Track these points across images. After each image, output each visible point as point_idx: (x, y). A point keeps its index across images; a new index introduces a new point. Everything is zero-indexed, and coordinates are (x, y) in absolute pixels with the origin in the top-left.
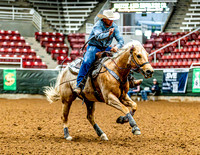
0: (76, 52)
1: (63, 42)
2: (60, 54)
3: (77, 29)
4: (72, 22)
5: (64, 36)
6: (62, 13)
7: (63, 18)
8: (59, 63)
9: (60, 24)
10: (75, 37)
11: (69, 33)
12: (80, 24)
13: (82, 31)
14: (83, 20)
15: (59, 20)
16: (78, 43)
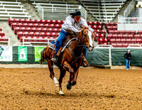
0: (111, 35)
1: (102, 29)
2: (100, 37)
3: (111, 19)
4: (108, 15)
5: (103, 24)
6: (101, 8)
7: (102, 11)
8: (99, 44)
9: (100, 16)
10: (110, 25)
11: (106, 22)
12: (114, 16)
13: (115, 21)
14: (116, 13)
15: (99, 13)
16: (112, 29)
